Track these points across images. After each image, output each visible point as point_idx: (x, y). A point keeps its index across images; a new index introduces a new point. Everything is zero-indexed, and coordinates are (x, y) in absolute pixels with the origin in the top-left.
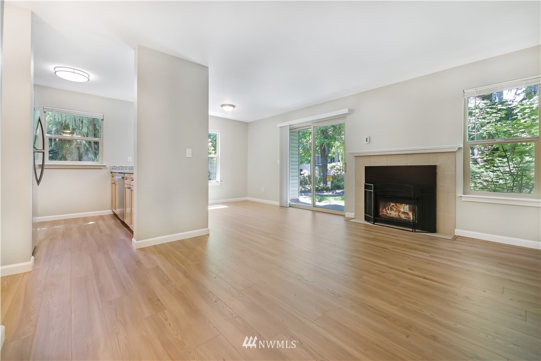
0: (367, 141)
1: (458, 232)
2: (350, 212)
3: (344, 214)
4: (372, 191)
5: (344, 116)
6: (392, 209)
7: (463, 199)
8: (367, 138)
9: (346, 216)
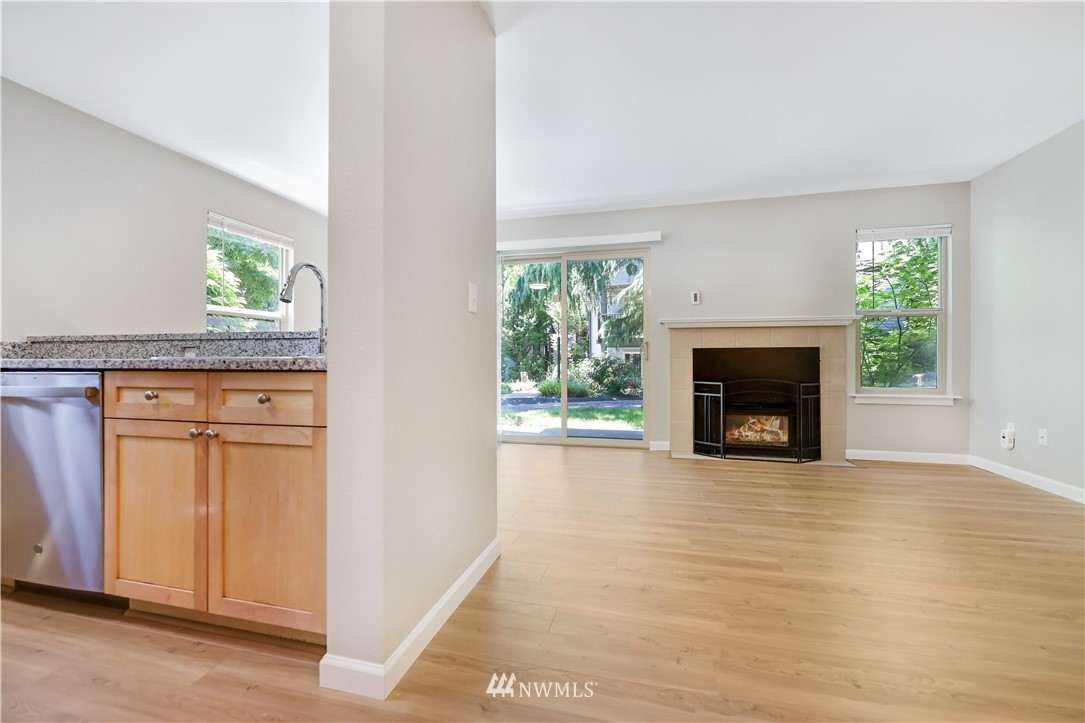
0: (696, 300)
1: (851, 454)
2: (659, 440)
3: (645, 446)
4: (721, 395)
5: (646, 246)
6: (750, 429)
7: (857, 401)
8: (696, 295)
9: (652, 449)
